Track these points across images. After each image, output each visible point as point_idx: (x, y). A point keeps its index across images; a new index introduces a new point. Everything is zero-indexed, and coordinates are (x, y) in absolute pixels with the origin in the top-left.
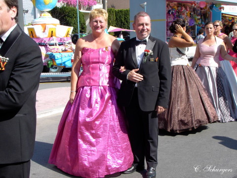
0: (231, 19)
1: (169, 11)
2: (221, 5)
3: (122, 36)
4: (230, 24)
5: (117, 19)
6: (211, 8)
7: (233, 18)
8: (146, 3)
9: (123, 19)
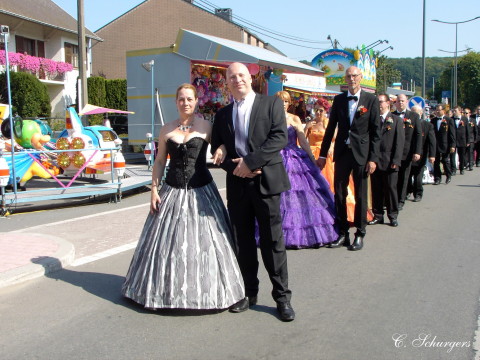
0: (298, 96)
1: (196, 80)
2: (283, 71)
3: (108, 123)
4: (297, 105)
5: (108, 95)
6: (267, 75)
7: (302, 95)
8: (153, 63)
9: (119, 96)
